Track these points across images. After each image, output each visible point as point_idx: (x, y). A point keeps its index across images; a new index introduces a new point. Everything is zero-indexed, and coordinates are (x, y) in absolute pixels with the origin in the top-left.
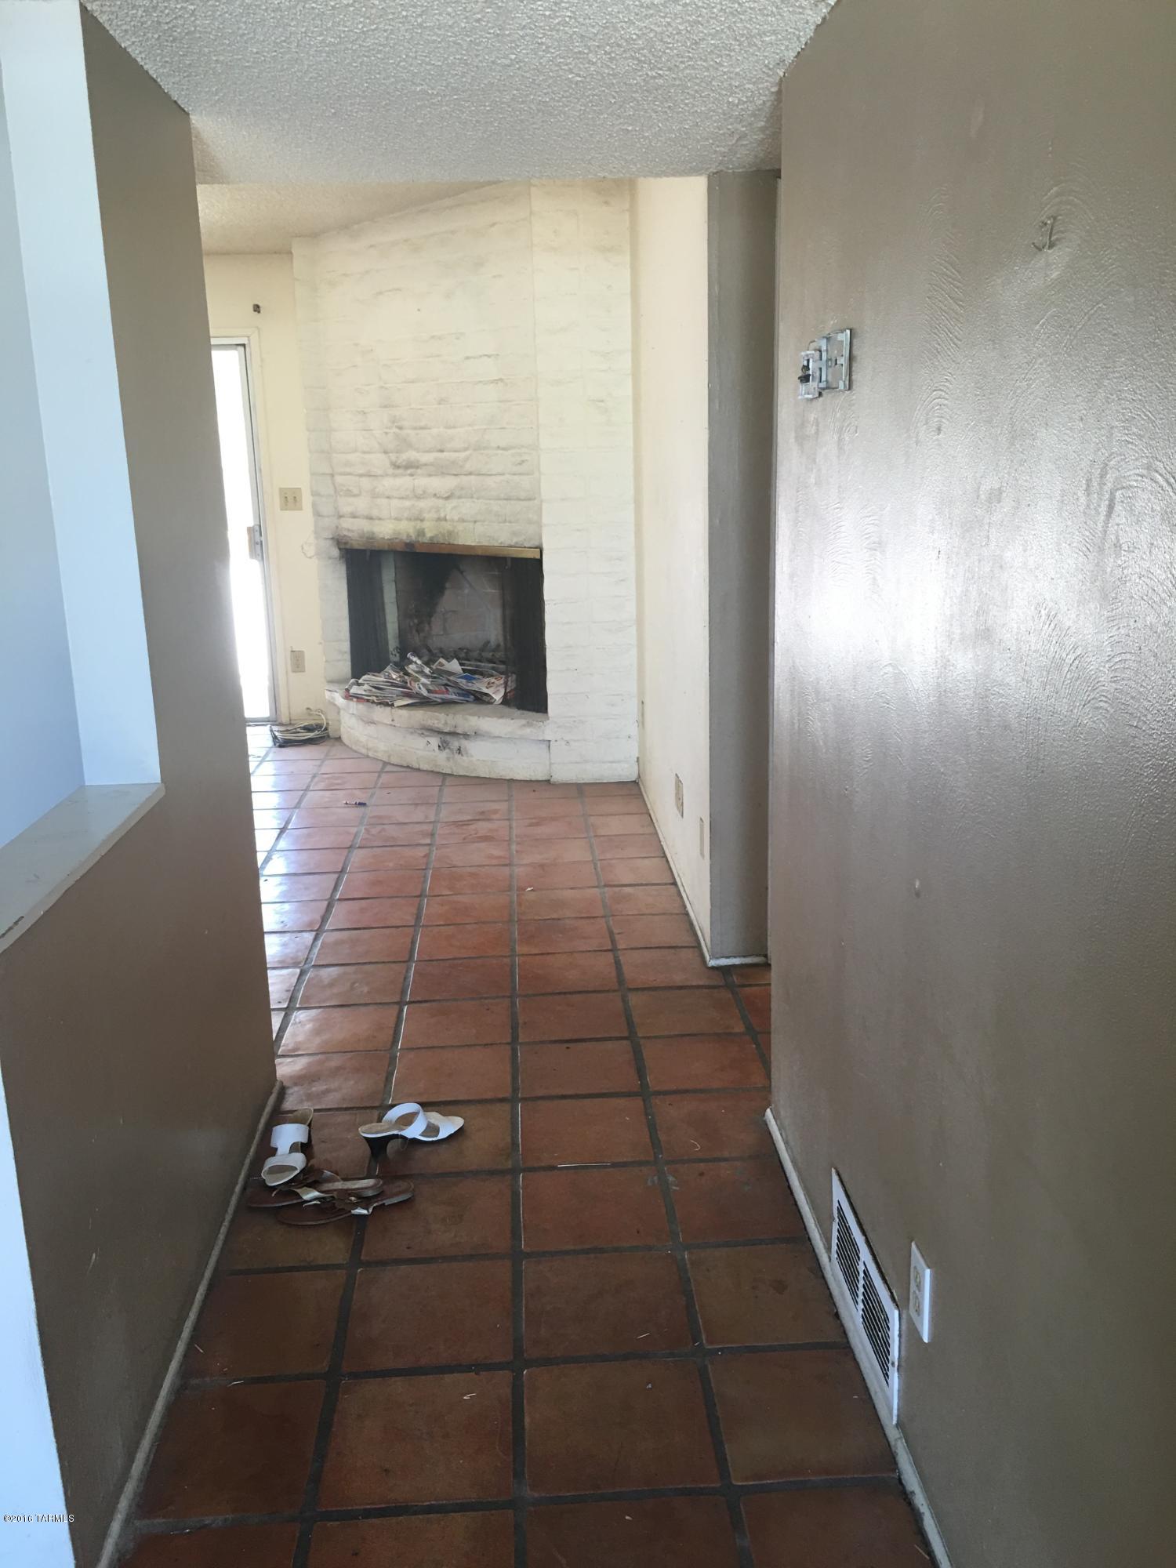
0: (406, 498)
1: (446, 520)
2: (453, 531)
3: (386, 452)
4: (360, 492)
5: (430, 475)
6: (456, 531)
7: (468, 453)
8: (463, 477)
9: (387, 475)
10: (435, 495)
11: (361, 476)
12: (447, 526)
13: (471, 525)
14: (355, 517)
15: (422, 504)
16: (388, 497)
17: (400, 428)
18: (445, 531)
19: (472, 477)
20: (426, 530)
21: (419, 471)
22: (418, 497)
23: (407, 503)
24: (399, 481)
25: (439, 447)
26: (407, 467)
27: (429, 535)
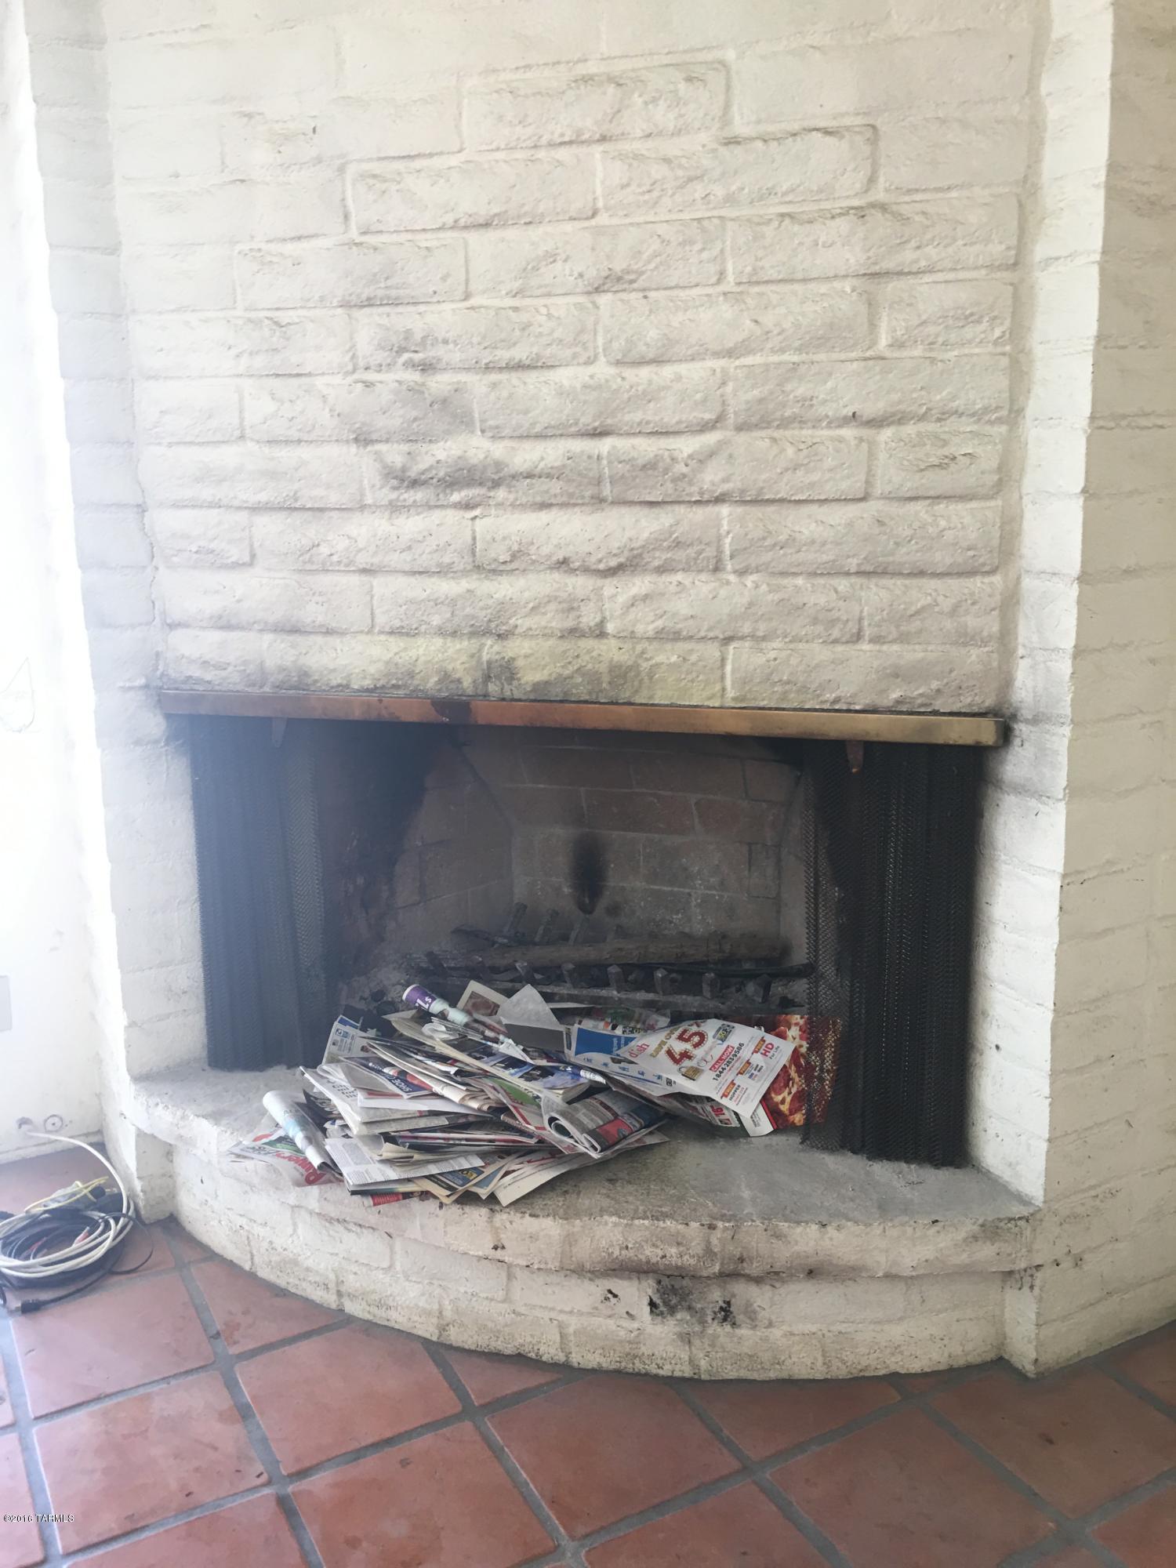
0: (444, 571)
1: (600, 633)
2: (635, 667)
3: (363, 439)
4: (253, 556)
5: (544, 506)
6: (645, 665)
7: (711, 438)
8: (681, 510)
9: (363, 507)
10: (564, 562)
11: (256, 509)
12: (610, 651)
13: (712, 651)
14: (228, 627)
15: (504, 588)
16: (365, 571)
17: (426, 367)
18: (603, 668)
19: (725, 510)
20: (520, 663)
21: (501, 494)
22: (491, 570)
23: (446, 587)
24: (411, 525)
25: (587, 420)
26: (451, 482)
27: (530, 677)
